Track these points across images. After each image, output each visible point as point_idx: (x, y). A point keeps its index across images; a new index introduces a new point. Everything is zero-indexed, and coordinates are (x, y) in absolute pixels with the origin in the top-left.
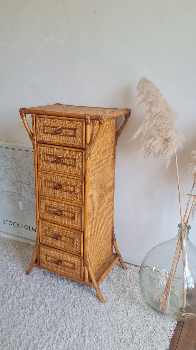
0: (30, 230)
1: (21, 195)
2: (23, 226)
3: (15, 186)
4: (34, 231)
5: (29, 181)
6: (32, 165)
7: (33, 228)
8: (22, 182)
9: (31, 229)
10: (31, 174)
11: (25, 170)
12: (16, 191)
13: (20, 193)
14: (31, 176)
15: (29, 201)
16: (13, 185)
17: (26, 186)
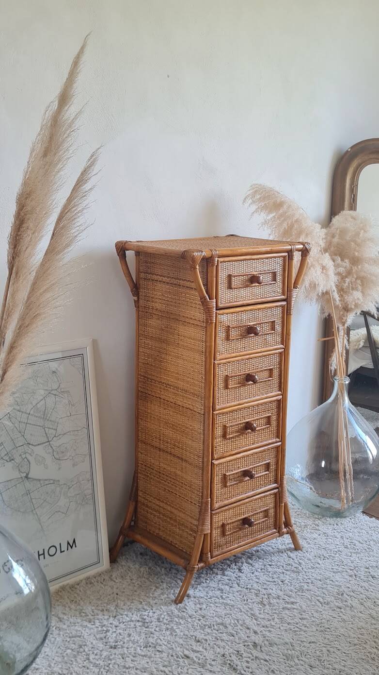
0: (61, 552)
1: (30, 478)
2: (44, 554)
3: (10, 463)
4: (72, 547)
5: (46, 433)
6: (50, 393)
7: (68, 543)
8: (29, 444)
9: (64, 547)
10: (49, 416)
11: (33, 410)
12: (16, 474)
13: (25, 474)
14: (48, 420)
15: (52, 482)
16: (6, 464)
17: (39, 450)
